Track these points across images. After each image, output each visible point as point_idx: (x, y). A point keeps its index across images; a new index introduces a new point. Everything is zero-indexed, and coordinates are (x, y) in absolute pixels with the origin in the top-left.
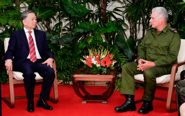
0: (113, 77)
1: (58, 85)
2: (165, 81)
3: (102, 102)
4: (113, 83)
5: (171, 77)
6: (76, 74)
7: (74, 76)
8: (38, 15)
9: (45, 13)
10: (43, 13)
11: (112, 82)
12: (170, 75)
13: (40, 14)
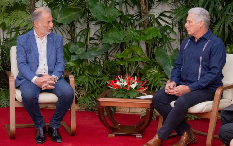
0: (150, 103)
1: (76, 111)
2: (205, 110)
3: (136, 135)
4: (151, 111)
5: (214, 104)
6: (102, 97)
7: (100, 100)
8: (60, 18)
9: (68, 16)
10: (65, 16)
11: (150, 109)
12: (212, 102)
13: (61, 17)
